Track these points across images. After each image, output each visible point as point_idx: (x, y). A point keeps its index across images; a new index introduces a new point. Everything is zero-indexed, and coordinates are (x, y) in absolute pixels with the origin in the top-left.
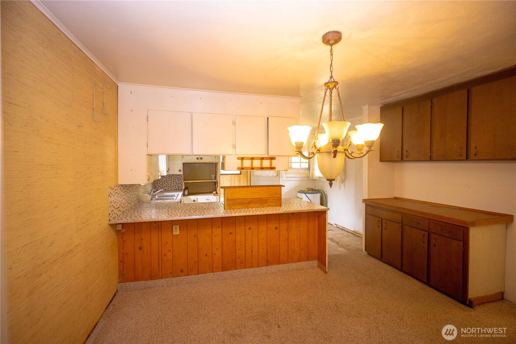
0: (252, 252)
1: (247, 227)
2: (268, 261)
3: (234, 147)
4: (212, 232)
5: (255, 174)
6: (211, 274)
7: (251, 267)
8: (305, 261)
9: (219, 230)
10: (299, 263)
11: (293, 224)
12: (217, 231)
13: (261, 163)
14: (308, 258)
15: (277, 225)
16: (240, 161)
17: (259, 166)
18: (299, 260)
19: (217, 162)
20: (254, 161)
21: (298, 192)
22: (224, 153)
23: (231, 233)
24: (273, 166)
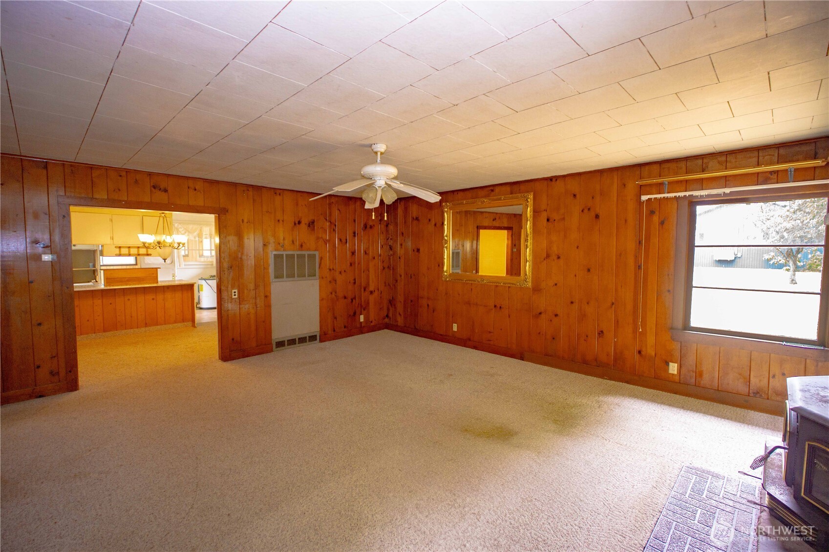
0: (131, 317)
1: (126, 298)
2: (146, 324)
3: (112, 238)
4: (93, 303)
5: (146, 262)
6: (94, 334)
7: (131, 328)
8: (180, 322)
9: (100, 301)
10: (175, 325)
11: (169, 295)
12: (98, 302)
13: (138, 251)
14: (183, 321)
15: (154, 297)
16: (118, 249)
17: (146, 253)
18: (175, 322)
19: (95, 249)
20: (131, 249)
21: (199, 279)
22: (102, 243)
23: (111, 304)
24: (149, 253)
